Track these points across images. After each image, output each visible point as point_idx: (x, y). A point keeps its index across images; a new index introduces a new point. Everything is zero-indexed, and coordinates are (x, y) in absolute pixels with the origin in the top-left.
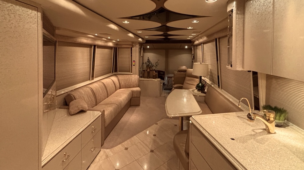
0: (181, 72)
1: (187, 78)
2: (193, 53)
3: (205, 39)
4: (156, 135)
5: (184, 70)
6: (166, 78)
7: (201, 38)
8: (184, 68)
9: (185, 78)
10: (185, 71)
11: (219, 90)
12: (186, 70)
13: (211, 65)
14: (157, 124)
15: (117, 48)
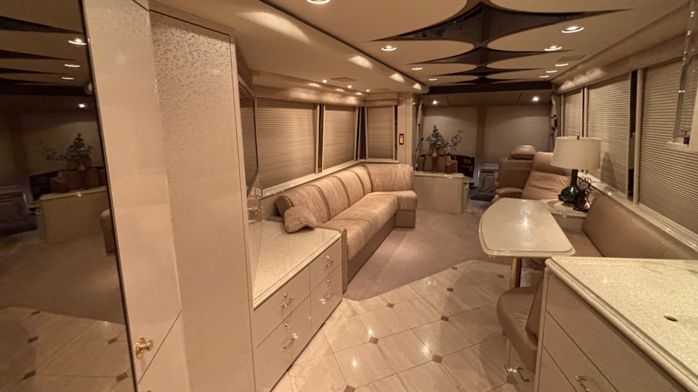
0: (520, 159)
1: (535, 174)
2: (554, 112)
3: (596, 74)
4: (455, 290)
5: (528, 155)
6: (477, 174)
7: (583, 73)
8: (527, 149)
9: (529, 173)
10: (530, 157)
11: (632, 206)
12: (533, 156)
13: (610, 142)
14: (456, 269)
15: (366, 109)
